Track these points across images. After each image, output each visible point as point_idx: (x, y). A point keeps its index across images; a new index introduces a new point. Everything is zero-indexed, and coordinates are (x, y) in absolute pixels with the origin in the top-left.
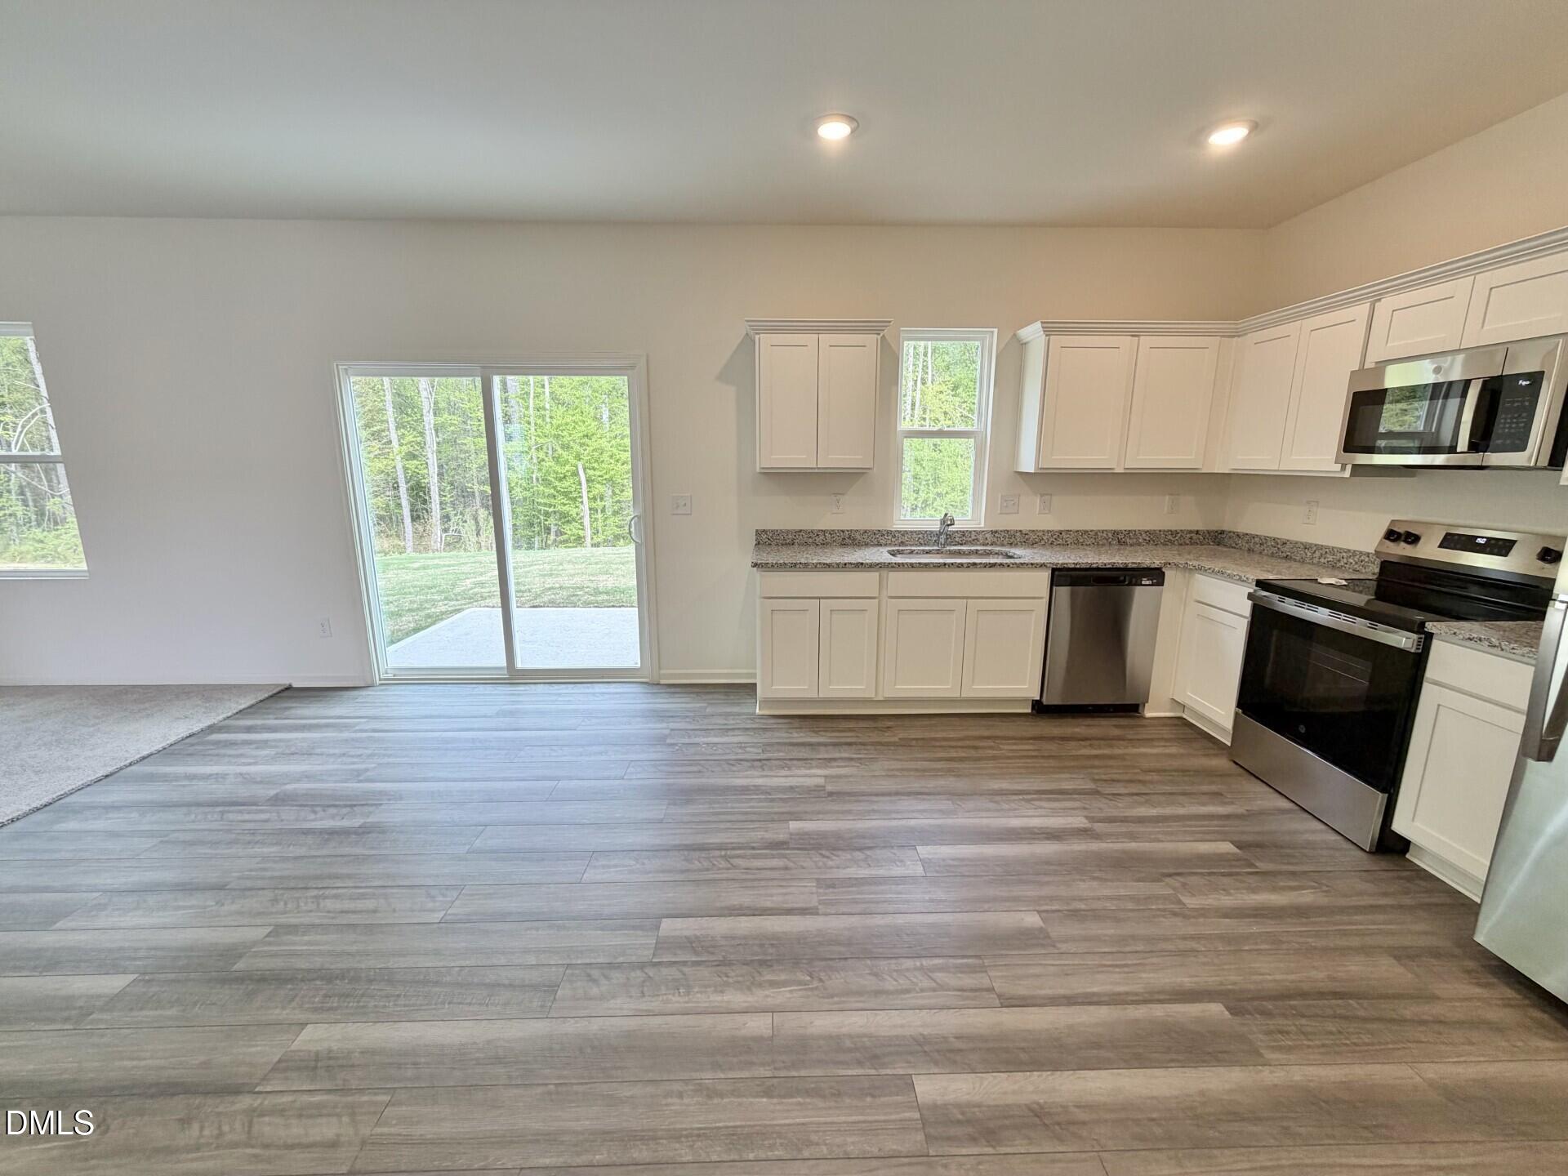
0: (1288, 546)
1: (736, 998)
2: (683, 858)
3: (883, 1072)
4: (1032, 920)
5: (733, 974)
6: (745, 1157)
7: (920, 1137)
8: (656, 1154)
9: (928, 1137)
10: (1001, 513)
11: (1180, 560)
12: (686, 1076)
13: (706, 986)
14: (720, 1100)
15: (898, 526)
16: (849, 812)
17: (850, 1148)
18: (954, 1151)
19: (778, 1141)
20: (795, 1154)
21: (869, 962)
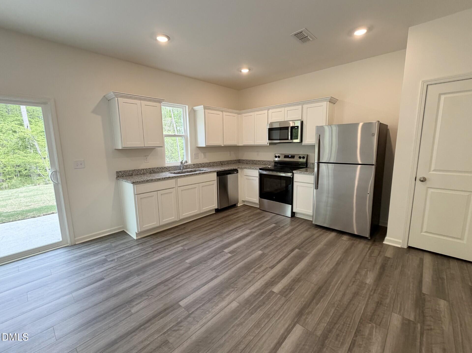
0: (255, 161)
1: (223, 304)
2: (163, 286)
3: (267, 293)
4: (260, 252)
5: (215, 300)
6: (262, 327)
7: (284, 298)
8: (245, 344)
9: (285, 297)
10: (195, 159)
11: (240, 166)
12: (232, 326)
13: (212, 307)
14: (245, 323)
15: (166, 165)
16: (199, 251)
17: (276, 309)
18: (290, 295)
19: (264, 319)
20: (269, 318)
21: (241, 278)
